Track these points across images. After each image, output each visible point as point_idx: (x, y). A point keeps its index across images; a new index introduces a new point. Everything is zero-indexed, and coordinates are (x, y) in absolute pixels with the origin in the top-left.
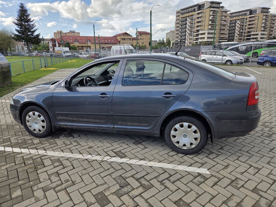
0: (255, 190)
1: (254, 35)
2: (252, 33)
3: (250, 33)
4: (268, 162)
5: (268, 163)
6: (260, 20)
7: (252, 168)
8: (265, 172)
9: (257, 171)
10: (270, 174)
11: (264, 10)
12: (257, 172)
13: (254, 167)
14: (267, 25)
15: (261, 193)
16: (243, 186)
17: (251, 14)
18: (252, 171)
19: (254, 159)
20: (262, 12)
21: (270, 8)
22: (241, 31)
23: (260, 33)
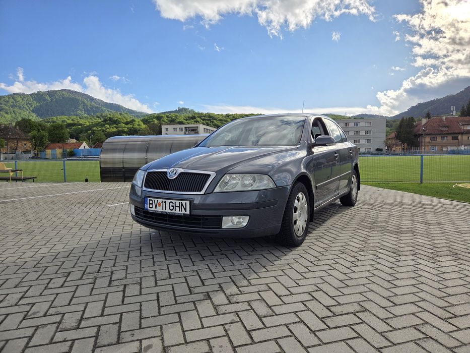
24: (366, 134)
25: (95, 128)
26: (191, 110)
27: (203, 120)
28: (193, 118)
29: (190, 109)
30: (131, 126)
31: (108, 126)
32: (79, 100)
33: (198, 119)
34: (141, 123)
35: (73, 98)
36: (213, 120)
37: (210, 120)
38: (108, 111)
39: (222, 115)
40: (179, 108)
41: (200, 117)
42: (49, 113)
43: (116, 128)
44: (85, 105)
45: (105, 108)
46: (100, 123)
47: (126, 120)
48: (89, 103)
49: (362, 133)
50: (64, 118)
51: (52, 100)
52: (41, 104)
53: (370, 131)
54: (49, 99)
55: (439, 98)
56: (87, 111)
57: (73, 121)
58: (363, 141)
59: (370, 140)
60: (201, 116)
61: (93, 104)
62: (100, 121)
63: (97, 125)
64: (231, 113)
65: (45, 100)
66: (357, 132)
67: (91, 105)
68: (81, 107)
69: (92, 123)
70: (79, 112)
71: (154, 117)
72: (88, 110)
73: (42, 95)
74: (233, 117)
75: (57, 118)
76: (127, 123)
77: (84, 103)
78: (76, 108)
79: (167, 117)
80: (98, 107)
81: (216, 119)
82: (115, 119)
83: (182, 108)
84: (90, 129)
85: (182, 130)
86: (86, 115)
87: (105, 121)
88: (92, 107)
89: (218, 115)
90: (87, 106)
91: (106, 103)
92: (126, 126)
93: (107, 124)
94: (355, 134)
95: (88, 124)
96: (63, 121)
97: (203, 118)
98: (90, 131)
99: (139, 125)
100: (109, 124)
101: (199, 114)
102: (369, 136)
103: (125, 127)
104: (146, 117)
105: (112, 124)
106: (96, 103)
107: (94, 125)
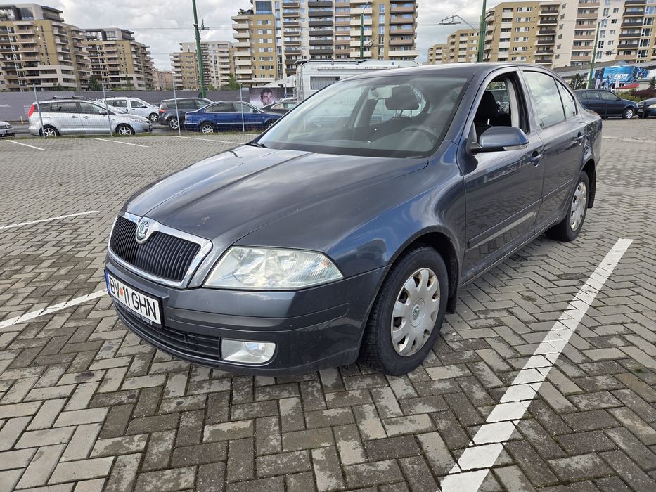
1: (46, 72)
2: (40, 67)
3: (33, 66)
6: (49, 35)
11: (49, 13)
14: (69, 51)
17: (19, 18)
20: (46, 17)
21: (62, 12)
22: (9, 59)
23: (59, 68)
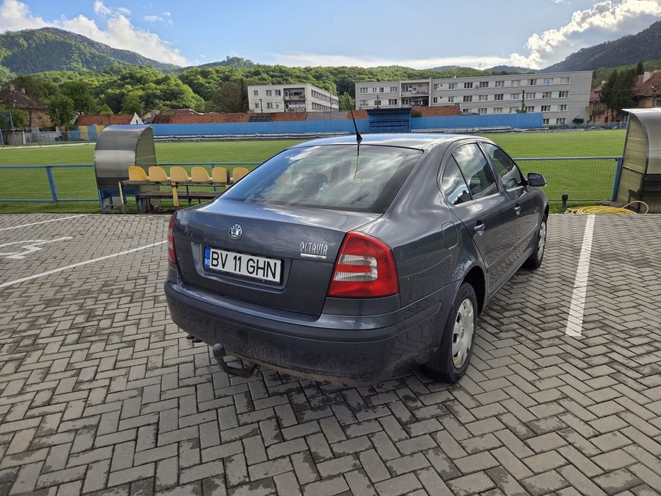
0: (132, 344)
4: (144, 393)
5: (141, 390)
7: (160, 366)
8: (137, 372)
9: (149, 365)
10: (127, 374)
12: (147, 364)
13: (157, 368)
15: (123, 345)
16: (149, 338)
18: (157, 361)
19: (170, 382)
24: (560, 96)
25: (110, 91)
26: (247, 61)
27: (272, 77)
28: (257, 73)
29: (245, 60)
30: (165, 87)
31: (129, 87)
32: (70, 46)
33: (265, 76)
34: (180, 82)
35: (62, 41)
36: (287, 78)
37: (281, 77)
38: (119, 63)
39: (299, 69)
40: (228, 57)
41: (267, 73)
42: (28, 67)
43: (143, 90)
44: (81, 53)
45: (112, 58)
46: (115, 81)
47: (156, 77)
48: (87, 50)
49: (555, 95)
50: (56, 74)
51: (29, 45)
52: (13, 53)
53: (567, 92)
54: (25, 44)
55: (611, 40)
56: (86, 63)
57: (69, 78)
58: (554, 108)
59: (565, 106)
60: (267, 70)
61: (94, 51)
62: (115, 78)
63: (111, 84)
64: (312, 66)
65: (19, 45)
66: (547, 94)
67: (90, 53)
68: (75, 56)
69: (103, 82)
70: (74, 64)
71: (197, 73)
72: (87, 60)
73: (13, 38)
74: (316, 72)
75: (45, 74)
76: (158, 82)
77: (80, 50)
78: (68, 57)
79: (217, 71)
80: (102, 56)
81: (291, 75)
82: (139, 75)
83: (233, 58)
84: (102, 92)
85: (280, 94)
86: (85, 69)
87: (123, 78)
88: (94, 56)
89: (294, 68)
90: (84, 54)
91: (113, 49)
92: (158, 87)
93: (128, 83)
94: (544, 96)
95: (96, 83)
96: (55, 80)
97: (272, 73)
98: (103, 96)
99: (177, 85)
100: (132, 84)
101: (264, 66)
102: (564, 100)
103: (156, 89)
104: (185, 73)
105: (135, 84)
106: (97, 50)
107: (107, 85)
